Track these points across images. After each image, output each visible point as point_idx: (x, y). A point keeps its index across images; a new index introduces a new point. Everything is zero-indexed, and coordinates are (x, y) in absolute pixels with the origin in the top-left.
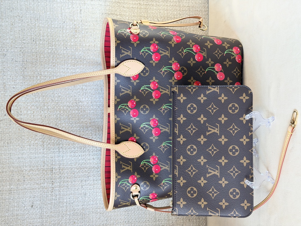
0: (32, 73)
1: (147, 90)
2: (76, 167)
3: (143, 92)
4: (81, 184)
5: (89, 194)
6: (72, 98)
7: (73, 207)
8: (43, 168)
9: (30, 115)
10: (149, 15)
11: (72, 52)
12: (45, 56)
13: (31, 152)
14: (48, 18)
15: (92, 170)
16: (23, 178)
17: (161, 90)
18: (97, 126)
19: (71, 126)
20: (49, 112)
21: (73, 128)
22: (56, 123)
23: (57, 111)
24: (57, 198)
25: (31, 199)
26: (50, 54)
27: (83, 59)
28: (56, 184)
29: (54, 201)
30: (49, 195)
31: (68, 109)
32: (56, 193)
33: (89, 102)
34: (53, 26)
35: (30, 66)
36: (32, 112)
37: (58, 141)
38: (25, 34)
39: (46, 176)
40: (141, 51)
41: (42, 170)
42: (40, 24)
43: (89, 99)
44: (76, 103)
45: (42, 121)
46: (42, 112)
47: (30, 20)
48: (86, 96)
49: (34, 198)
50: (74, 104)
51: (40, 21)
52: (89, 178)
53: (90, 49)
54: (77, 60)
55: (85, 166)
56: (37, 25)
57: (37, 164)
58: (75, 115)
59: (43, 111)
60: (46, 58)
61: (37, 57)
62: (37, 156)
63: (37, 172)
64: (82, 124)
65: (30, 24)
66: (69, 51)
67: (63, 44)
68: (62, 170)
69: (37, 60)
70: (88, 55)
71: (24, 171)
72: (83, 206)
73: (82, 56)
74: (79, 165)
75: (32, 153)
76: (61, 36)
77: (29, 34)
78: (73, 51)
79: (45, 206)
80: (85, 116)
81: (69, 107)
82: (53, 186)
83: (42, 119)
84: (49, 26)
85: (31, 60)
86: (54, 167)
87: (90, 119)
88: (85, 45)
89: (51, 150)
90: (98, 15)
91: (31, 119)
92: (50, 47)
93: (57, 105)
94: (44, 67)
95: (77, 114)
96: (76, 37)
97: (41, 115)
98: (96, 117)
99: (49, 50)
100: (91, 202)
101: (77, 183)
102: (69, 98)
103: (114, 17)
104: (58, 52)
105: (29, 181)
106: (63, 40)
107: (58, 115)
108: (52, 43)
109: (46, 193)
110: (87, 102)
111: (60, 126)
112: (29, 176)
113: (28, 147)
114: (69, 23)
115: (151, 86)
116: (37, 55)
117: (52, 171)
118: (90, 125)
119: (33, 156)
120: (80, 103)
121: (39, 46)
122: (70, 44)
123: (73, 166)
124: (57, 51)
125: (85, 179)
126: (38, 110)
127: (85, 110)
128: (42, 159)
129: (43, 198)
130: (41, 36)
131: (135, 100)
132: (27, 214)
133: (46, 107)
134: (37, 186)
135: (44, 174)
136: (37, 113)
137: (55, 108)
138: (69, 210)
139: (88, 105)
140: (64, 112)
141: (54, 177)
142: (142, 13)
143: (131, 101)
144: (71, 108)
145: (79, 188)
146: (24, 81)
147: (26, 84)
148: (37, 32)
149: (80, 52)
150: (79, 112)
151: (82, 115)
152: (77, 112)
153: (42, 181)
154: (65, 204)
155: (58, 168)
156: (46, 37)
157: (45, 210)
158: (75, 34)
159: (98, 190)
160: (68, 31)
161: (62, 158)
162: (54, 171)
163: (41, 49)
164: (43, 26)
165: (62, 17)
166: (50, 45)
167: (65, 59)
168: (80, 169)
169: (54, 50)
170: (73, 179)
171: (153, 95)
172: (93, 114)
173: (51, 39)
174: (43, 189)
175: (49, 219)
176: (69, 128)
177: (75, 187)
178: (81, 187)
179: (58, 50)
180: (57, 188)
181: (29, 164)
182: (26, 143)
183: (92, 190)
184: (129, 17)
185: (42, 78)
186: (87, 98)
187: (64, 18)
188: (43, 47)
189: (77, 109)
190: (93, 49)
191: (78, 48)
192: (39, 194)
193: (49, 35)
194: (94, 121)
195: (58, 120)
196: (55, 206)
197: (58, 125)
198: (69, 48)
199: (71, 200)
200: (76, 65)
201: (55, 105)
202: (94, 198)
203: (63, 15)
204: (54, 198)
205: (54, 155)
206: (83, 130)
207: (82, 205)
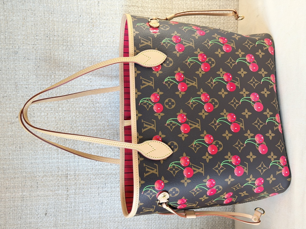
0: (46, 71)
1: (172, 82)
2: (92, 173)
3: (167, 85)
4: (97, 192)
5: (106, 202)
6: (88, 99)
7: (89, 215)
8: (57, 173)
9: (44, 117)
10: (174, 6)
11: (88, 48)
12: (60, 53)
13: (44, 157)
14: (63, 11)
15: (110, 176)
16: (36, 184)
17: (187, 82)
18: (116, 129)
19: (87, 129)
20: (64, 114)
21: (89, 132)
22: (71, 126)
23: (72, 113)
24: (72, 206)
25: (44, 206)
26: (65, 51)
27: (101, 56)
28: (71, 191)
29: (69, 209)
30: (64, 203)
31: (84, 110)
32: (71, 201)
33: (107, 103)
34: (68, 20)
35: (43, 64)
36: (46, 114)
37: (73, 145)
38: (38, 29)
39: (60, 183)
41: (56, 176)
42: (54, 18)
43: (107, 100)
44: (93, 104)
45: (56, 123)
46: (56, 114)
47: (43, 14)
48: (104, 96)
49: (48, 205)
50: (91, 105)
51: (55, 15)
52: (106, 185)
53: (108, 45)
54: (94, 57)
55: (102, 172)
56: (51, 19)
57: (51, 170)
58: (92, 117)
59: (57, 112)
60: (60, 56)
61: (50, 54)
62: (51, 161)
63: (51, 178)
64: (99, 127)
65: (43, 19)
66: (85, 47)
67: (79, 40)
68: (78, 176)
69: (51, 58)
70: (106, 51)
71: (38, 177)
72: (100, 215)
73: (99, 53)
74: (95, 171)
75: (46, 158)
76: (77, 31)
77: (43, 29)
78: (90, 47)
79: (59, 214)
80: (103, 118)
81: (85, 108)
82: (68, 193)
83: (57, 121)
84: (64, 20)
85: (45, 58)
86: (69, 173)
87: (108, 122)
88: (102, 40)
89: (66, 155)
90: (118, 8)
91: (44, 121)
92: (65, 44)
93: (73, 107)
94: (59, 65)
95: (94, 116)
96: (93, 32)
97: (55, 118)
98: (115, 119)
99: (63, 46)
100: (109, 210)
101: (93, 190)
102: (86, 98)
103: (135, 9)
104: (74, 49)
105: (43, 188)
106: (79, 35)
107: (74, 118)
108: (67, 39)
109: (60, 201)
110: (105, 103)
111: (75, 129)
112: (43, 182)
113: (42, 151)
114: (86, 17)
115: (176, 77)
116: (50, 52)
117: (67, 177)
118: (108, 128)
119: (46, 161)
120: (98, 104)
121: (53, 43)
122: (87, 40)
123: (90, 172)
124: (72, 48)
125: (102, 186)
126: (52, 112)
127: (102, 111)
128: (56, 165)
129: (58, 206)
130: (55, 31)
131: (158, 93)
132: (41, 222)
133: (60, 109)
134: (51, 193)
135: (58, 180)
136: (51, 115)
137: (71, 109)
138: (84, 218)
139: (105, 106)
140: (80, 114)
141: (69, 184)
142: (167, 5)
143: (154, 95)
144: (87, 109)
145: (95, 196)
146: (38, 81)
147: (39, 83)
148: (51, 27)
149: (98, 49)
150: (97, 114)
151: (99, 117)
152: (94, 114)
153: (56, 187)
154: (81, 212)
155: (74, 174)
156: (61, 33)
157: (59, 218)
158: (92, 29)
159: (116, 197)
160: (84, 26)
161: (77, 163)
162: (69, 177)
163: (55, 46)
164: (57, 20)
165: (78, 10)
166: (65, 41)
167: (81, 56)
168: (97, 175)
169: (69, 47)
170: (90, 186)
171: (179, 87)
172: (111, 116)
173: (66, 35)
174: (57, 196)
175: (64, 227)
176: (86, 132)
177: (91, 194)
178: (98, 195)
179: (73, 46)
180: (73, 196)
181: (43, 169)
182: (39, 147)
183: (110, 198)
184: (151, 9)
185: (57, 77)
186: (105, 99)
187: (80, 12)
188: (58, 44)
189: (94, 111)
190: (111, 46)
191: (95, 44)
192: (53, 202)
193: (64, 30)
194: (112, 124)
195: (73, 123)
196: (70, 214)
197: (73, 128)
198: (85, 45)
199: (87, 208)
200: (93, 63)
201: (70, 106)
202: (111, 206)
203: (79, 8)
204: (69, 205)
205: (69, 160)
206: (100, 134)
207: (99, 213)
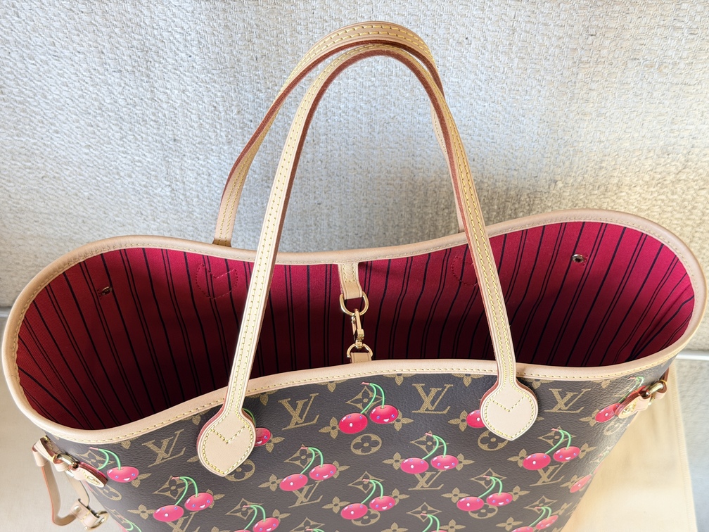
1: (430, 448)
40: (561, 431)
115: (444, 456)
